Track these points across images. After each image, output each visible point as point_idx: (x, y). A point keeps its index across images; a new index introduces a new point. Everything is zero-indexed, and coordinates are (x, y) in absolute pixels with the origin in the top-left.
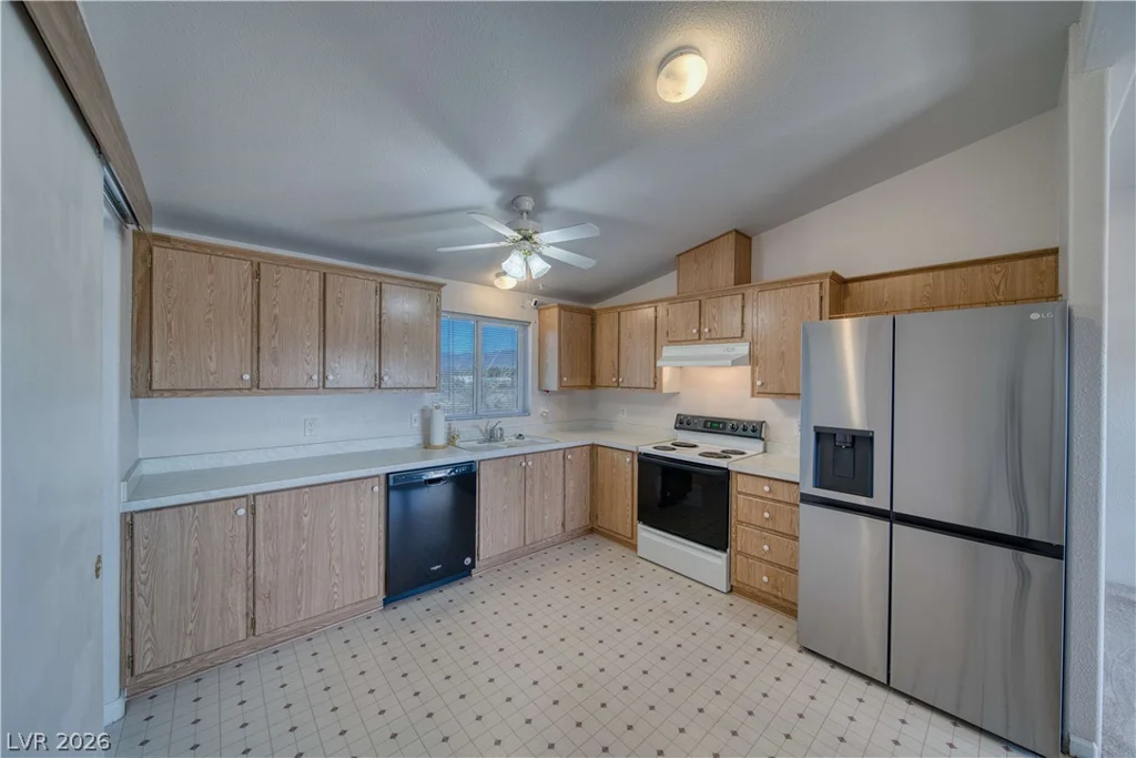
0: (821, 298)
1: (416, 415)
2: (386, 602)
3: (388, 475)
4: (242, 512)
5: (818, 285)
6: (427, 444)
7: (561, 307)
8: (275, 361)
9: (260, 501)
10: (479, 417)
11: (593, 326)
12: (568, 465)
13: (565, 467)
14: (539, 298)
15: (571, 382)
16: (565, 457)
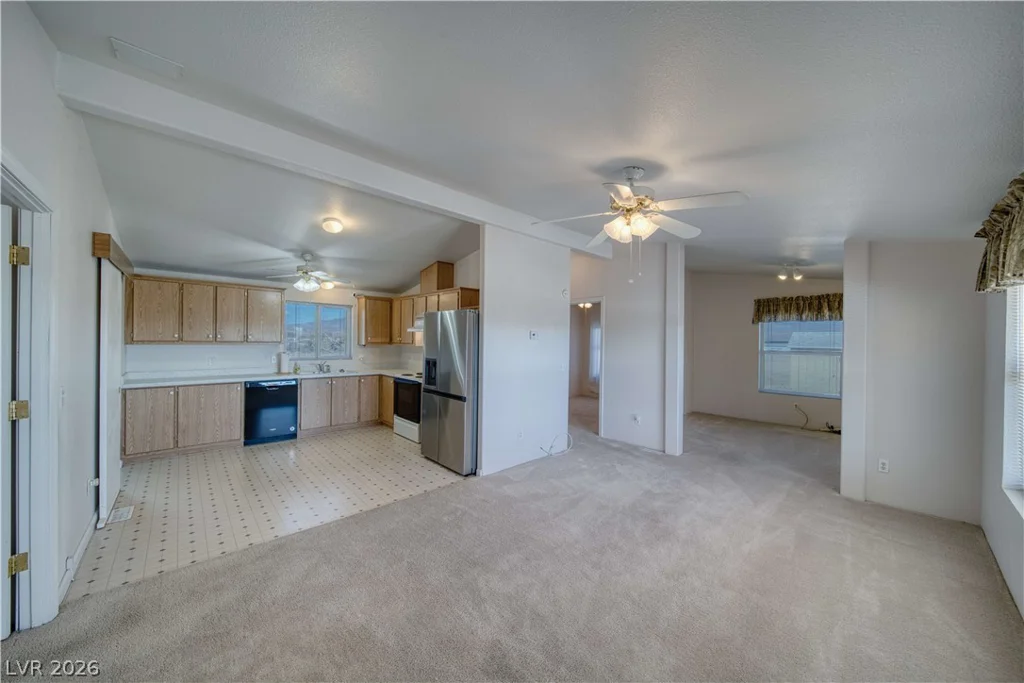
1: (274, 357)
2: (245, 444)
3: (245, 383)
4: (172, 393)
5: (457, 294)
6: (279, 372)
7: (367, 298)
8: (190, 328)
9: (181, 389)
10: (317, 359)
11: (391, 308)
12: (362, 385)
13: (359, 386)
14: (357, 292)
15: (374, 340)
16: (360, 381)
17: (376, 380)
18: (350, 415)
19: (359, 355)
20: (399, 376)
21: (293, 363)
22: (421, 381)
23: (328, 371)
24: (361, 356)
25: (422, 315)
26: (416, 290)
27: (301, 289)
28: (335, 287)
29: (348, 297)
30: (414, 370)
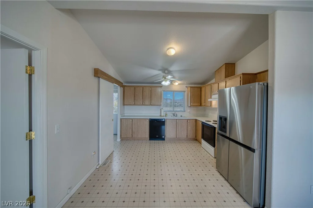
0: (241, 81)
1: (159, 110)
2: (150, 140)
3: (150, 119)
4: (131, 121)
5: (239, 77)
6: (161, 115)
7: (191, 87)
8: (137, 101)
9: (133, 120)
10: (173, 111)
11: (201, 90)
12: (188, 123)
13: (187, 123)
14: (187, 85)
15: (194, 104)
16: (187, 121)
17: (194, 121)
18: (183, 135)
19: (188, 110)
20: (204, 121)
21: (165, 112)
22: (216, 126)
23: (177, 116)
24: (189, 111)
25: (217, 92)
26: (213, 81)
27: (164, 85)
28: (179, 84)
29: (183, 88)
30: (212, 119)
